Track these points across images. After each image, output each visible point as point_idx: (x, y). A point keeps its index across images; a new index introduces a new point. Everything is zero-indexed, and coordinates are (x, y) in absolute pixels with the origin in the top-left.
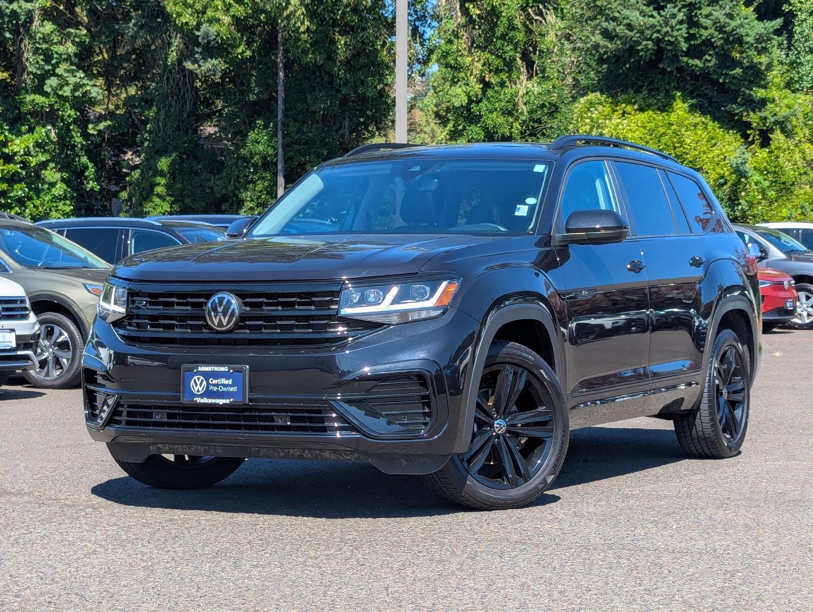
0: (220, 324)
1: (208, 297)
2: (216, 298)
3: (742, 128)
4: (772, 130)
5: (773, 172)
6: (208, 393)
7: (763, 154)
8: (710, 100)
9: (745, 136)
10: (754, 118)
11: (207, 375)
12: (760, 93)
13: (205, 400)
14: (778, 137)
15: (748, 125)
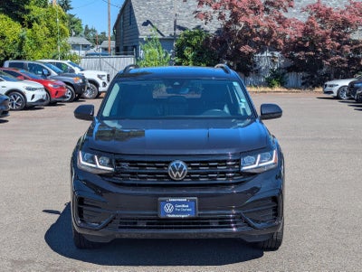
0: (178, 177)
1: (168, 163)
2: (174, 164)
3: (21, 21)
4: (33, 22)
5: (34, 38)
6: (174, 212)
7: (29, 31)
8: (7, 9)
9: (22, 24)
10: (26, 17)
11: (174, 203)
12: (27, 7)
13: (173, 216)
14: (35, 24)
15: (24, 19)
